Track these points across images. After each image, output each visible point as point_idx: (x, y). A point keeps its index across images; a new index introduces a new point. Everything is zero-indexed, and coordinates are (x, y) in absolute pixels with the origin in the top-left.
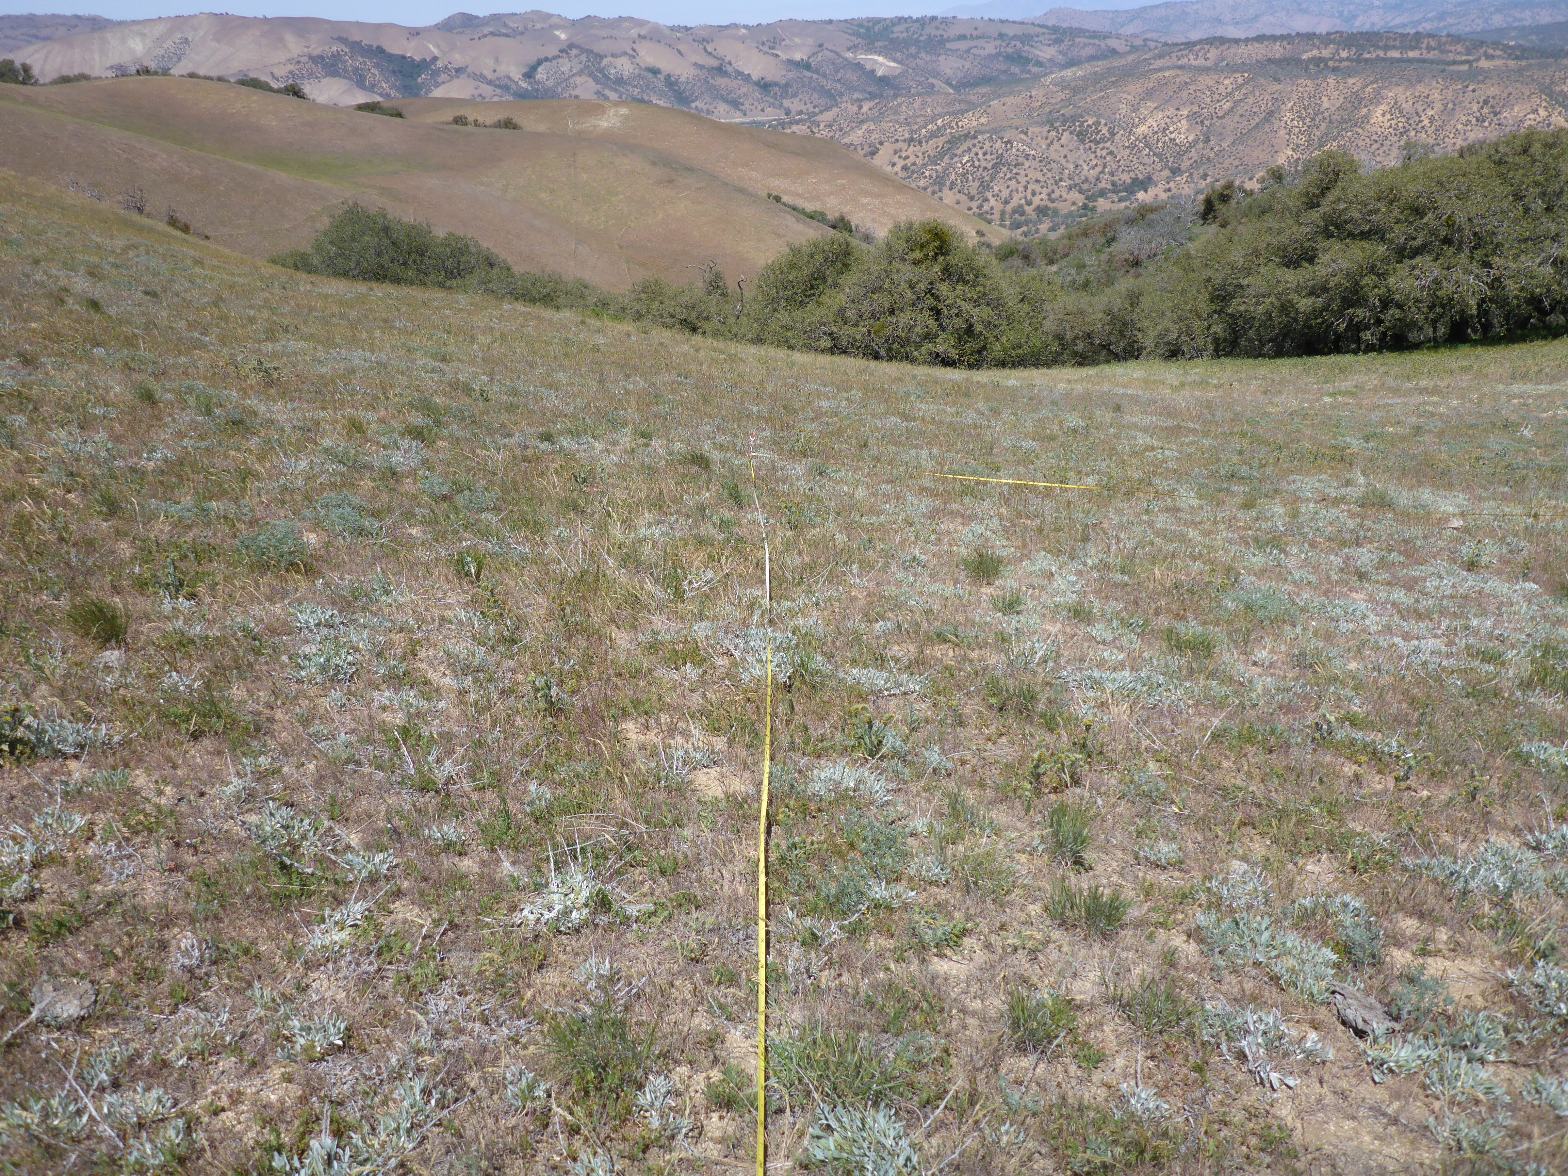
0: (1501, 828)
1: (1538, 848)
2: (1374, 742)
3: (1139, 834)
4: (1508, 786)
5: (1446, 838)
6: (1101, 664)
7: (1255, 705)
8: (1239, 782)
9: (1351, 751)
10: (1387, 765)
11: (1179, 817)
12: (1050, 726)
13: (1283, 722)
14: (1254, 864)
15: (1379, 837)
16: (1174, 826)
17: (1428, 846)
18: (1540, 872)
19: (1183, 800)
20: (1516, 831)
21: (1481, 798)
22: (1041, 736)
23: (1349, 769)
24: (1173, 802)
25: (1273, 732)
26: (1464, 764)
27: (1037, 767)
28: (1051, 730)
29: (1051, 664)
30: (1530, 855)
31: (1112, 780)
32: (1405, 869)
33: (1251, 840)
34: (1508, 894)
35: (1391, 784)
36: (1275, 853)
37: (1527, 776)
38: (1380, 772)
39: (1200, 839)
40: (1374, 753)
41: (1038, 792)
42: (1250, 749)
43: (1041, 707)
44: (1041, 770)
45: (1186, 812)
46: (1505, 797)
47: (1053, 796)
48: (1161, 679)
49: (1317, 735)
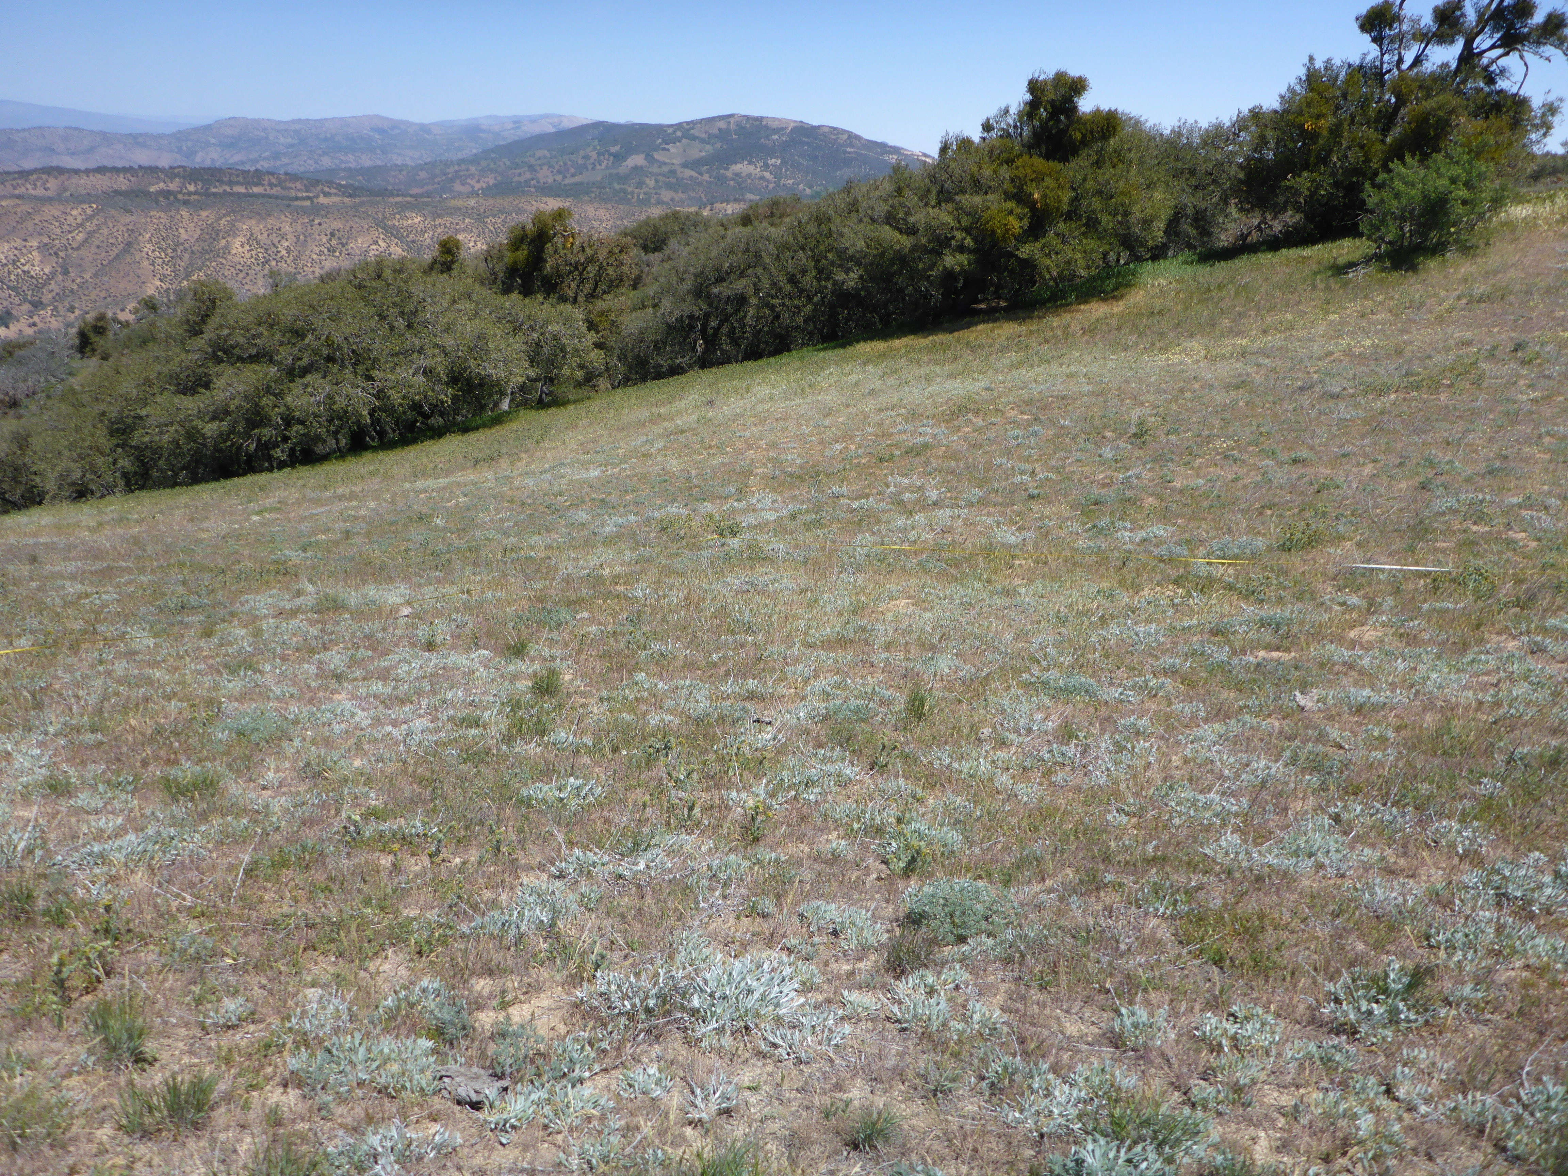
0: (529, 868)
1: (561, 876)
2: (400, 828)
3: (199, 1002)
4: (521, 831)
5: (487, 894)
6: (99, 836)
7: (278, 828)
8: (285, 909)
9: (382, 842)
10: (418, 846)
11: (234, 968)
12: (59, 920)
13: (310, 836)
14: (325, 986)
15: (432, 915)
16: (232, 979)
17: (475, 907)
18: (571, 896)
19: (235, 949)
20: (541, 867)
21: (504, 849)
22: (50, 936)
23: (386, 861)
24: (225, 955)
25: (304, 849)
26: (482, 823)
27: (59, 972)
28: (61, 926)
29: (39, 853)
30: (558, 884)
31: (150, 956)
32: (463, 936)
33: (316, 963)
34: (553, 925)
35: (426, 861)
36: (343, 967)
37: (533, 816)
38: (413, 854)
39: (264, 981)
40: (404, 839)
41: (67, 1001)
42: (286, 874)
43: (41, 903)
44: (64, 975)
45: (241, 960)
46: (523, 842)
47: (87, 999)
48: (172, 831)
49: (348, 838)
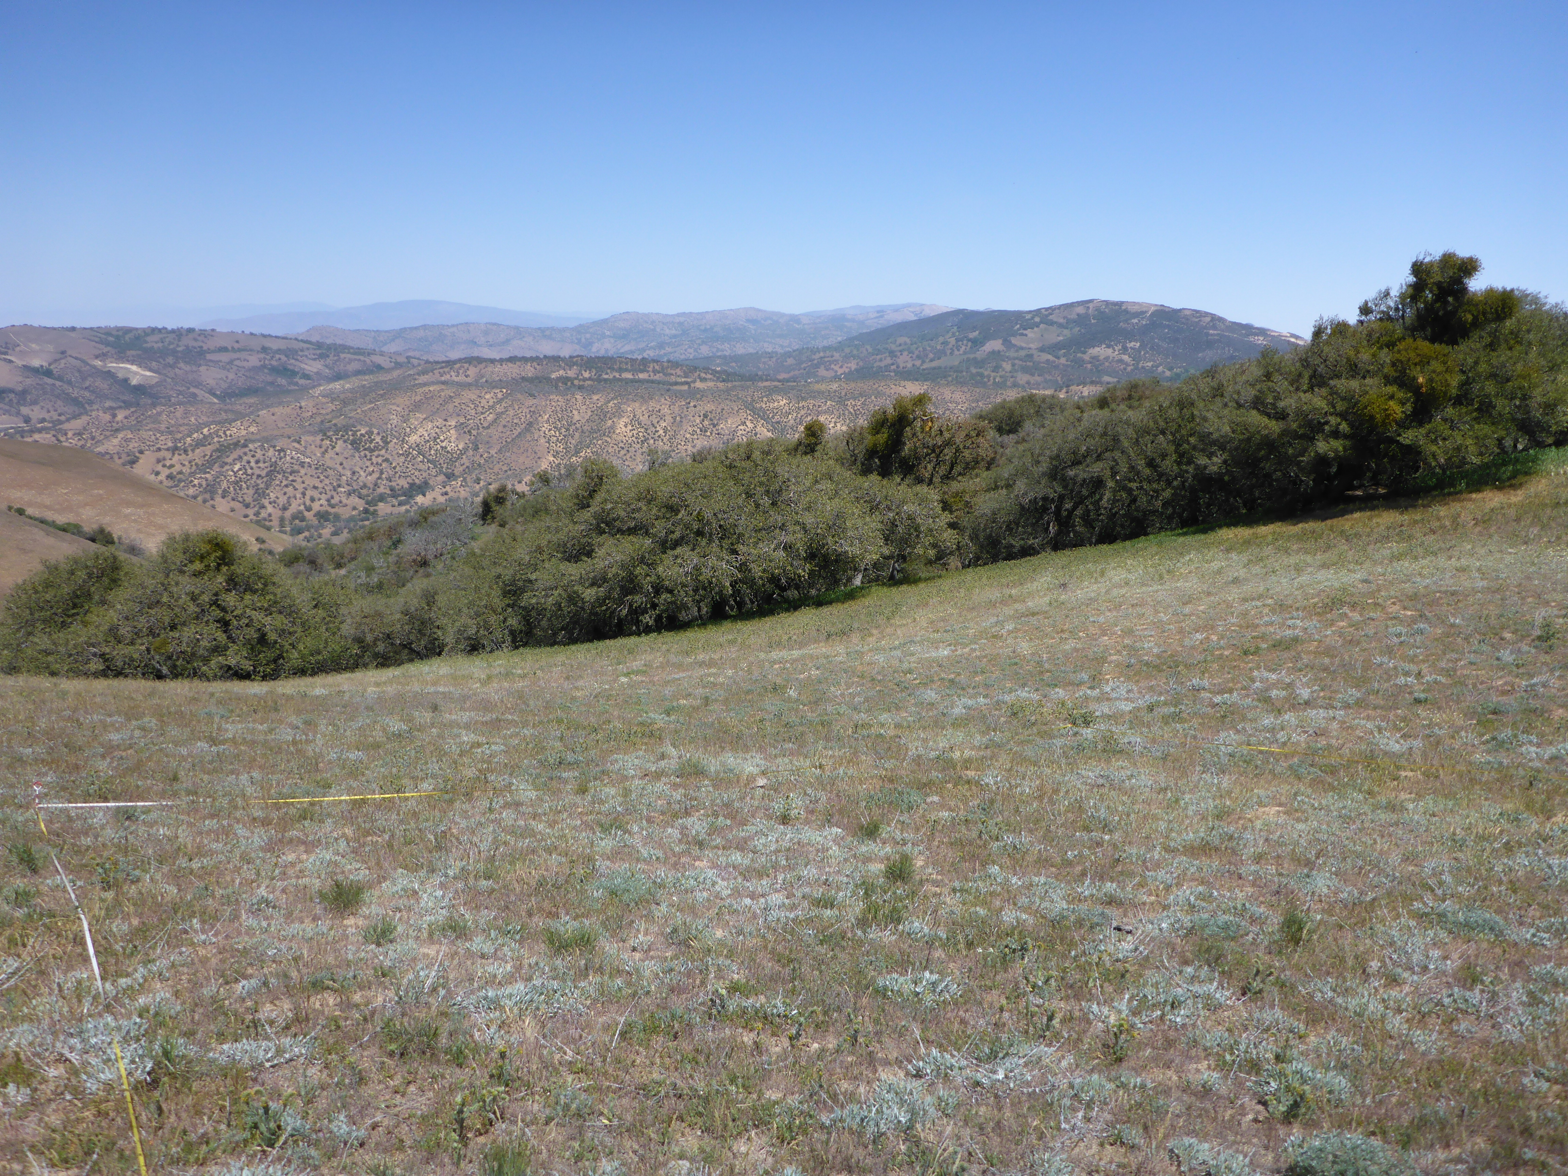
0: (887, 1063)
1: (918, 1075)
2: (762, 1006)
3: (579, 1158)
4: (877, 1022)
5: (845, 1085)
6: (491, 981)
7: (648, 993)
8: (655, 1076)
9: (746, 1019)
10: (779, 1026)
11: (609, 1129)
12: (458, 1059)
13: (678, 1004)
14: (692, 1160)
15: (793, 1100)
16: (608, 1140)
17: (834, 1097)
18: (929, 1099)
19: (611, 1110)
20: (899, 1063)
21: (861, 1040)
22: (453, 1075)
23: (748, 1038)
24: (602, 1114)
25: (673, 1017)
26: (839, 1010)
27: (461, 1112)
28: (460, 1066)
29: (442, 992)
30: (916, 1084)
31: (535, 1106)
32: (822, 1127)
33: (683, 1135)
34: (910, 1127)
35: (786, 1043)
36: (708, 1142)
37: (889, 1008)
38: (774, 1034)
39: (636, 1147)
40: (766, 1018)
41: (463, 1139)
42: (658, 1041)
43: (443, 1041)
44: (465, 1115)
45: (615, 1122)
46: (878, 1034)
47: (481, 1140)
48: (555, 984)
49: (714, 1011)
